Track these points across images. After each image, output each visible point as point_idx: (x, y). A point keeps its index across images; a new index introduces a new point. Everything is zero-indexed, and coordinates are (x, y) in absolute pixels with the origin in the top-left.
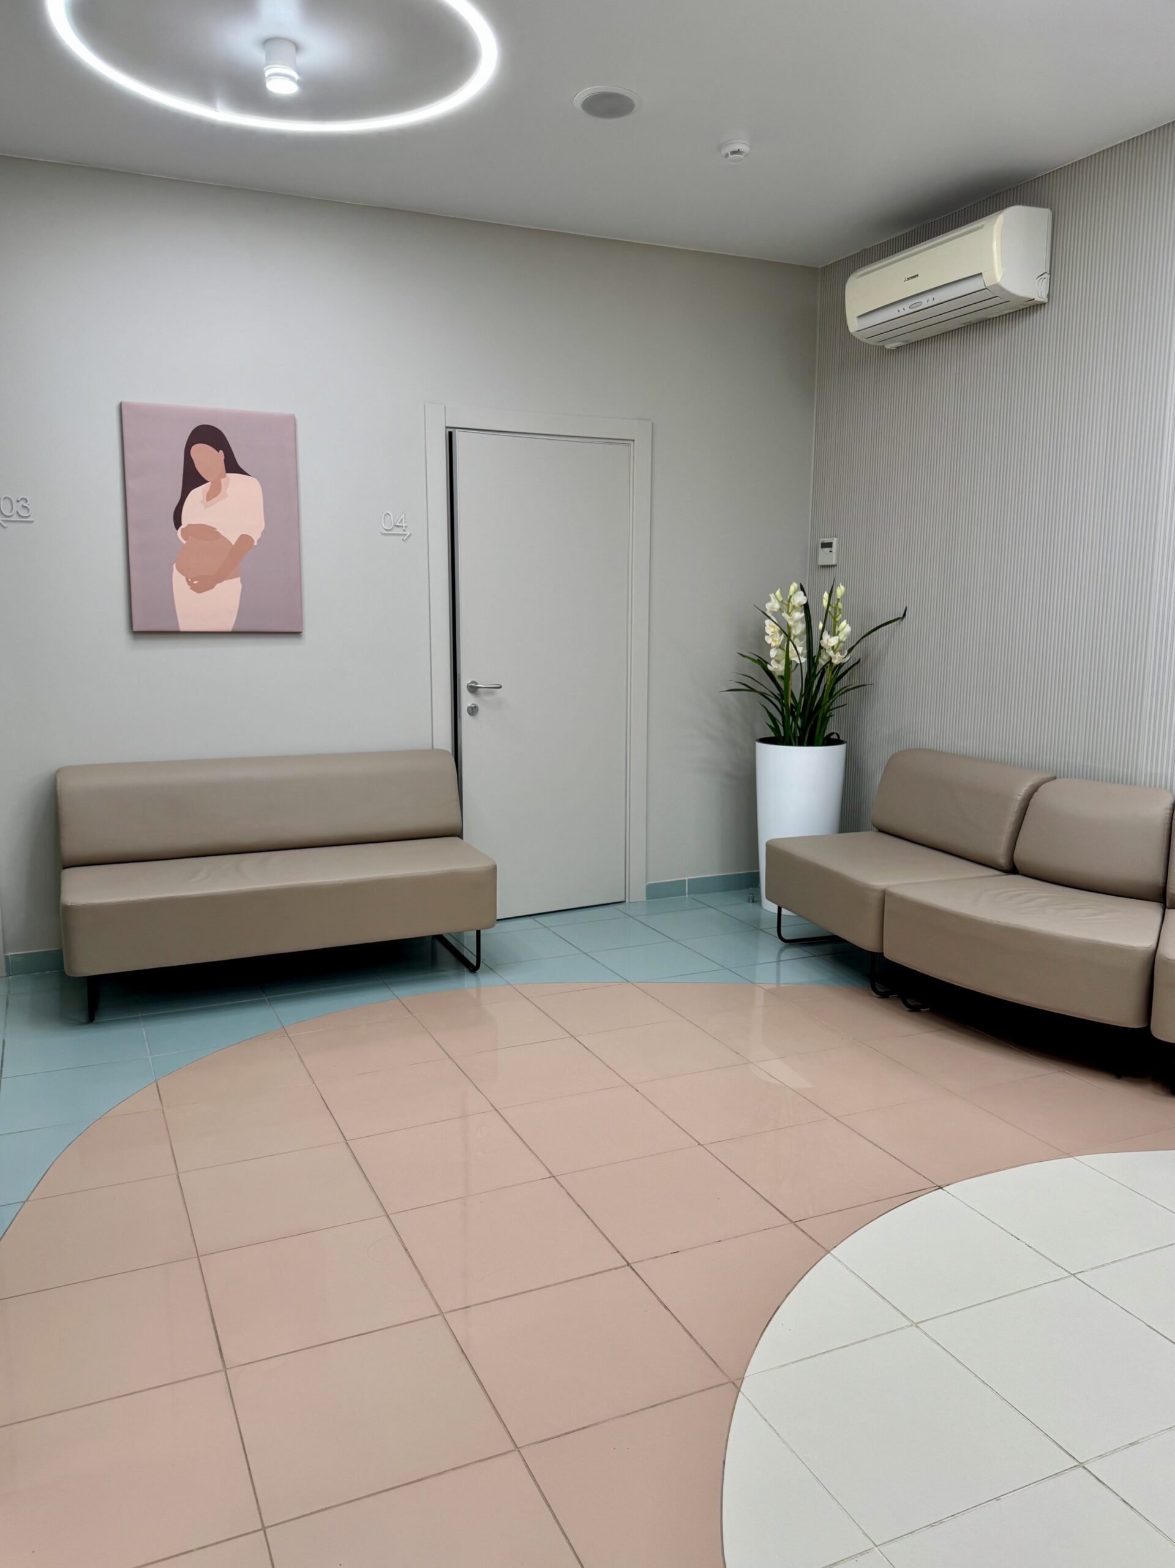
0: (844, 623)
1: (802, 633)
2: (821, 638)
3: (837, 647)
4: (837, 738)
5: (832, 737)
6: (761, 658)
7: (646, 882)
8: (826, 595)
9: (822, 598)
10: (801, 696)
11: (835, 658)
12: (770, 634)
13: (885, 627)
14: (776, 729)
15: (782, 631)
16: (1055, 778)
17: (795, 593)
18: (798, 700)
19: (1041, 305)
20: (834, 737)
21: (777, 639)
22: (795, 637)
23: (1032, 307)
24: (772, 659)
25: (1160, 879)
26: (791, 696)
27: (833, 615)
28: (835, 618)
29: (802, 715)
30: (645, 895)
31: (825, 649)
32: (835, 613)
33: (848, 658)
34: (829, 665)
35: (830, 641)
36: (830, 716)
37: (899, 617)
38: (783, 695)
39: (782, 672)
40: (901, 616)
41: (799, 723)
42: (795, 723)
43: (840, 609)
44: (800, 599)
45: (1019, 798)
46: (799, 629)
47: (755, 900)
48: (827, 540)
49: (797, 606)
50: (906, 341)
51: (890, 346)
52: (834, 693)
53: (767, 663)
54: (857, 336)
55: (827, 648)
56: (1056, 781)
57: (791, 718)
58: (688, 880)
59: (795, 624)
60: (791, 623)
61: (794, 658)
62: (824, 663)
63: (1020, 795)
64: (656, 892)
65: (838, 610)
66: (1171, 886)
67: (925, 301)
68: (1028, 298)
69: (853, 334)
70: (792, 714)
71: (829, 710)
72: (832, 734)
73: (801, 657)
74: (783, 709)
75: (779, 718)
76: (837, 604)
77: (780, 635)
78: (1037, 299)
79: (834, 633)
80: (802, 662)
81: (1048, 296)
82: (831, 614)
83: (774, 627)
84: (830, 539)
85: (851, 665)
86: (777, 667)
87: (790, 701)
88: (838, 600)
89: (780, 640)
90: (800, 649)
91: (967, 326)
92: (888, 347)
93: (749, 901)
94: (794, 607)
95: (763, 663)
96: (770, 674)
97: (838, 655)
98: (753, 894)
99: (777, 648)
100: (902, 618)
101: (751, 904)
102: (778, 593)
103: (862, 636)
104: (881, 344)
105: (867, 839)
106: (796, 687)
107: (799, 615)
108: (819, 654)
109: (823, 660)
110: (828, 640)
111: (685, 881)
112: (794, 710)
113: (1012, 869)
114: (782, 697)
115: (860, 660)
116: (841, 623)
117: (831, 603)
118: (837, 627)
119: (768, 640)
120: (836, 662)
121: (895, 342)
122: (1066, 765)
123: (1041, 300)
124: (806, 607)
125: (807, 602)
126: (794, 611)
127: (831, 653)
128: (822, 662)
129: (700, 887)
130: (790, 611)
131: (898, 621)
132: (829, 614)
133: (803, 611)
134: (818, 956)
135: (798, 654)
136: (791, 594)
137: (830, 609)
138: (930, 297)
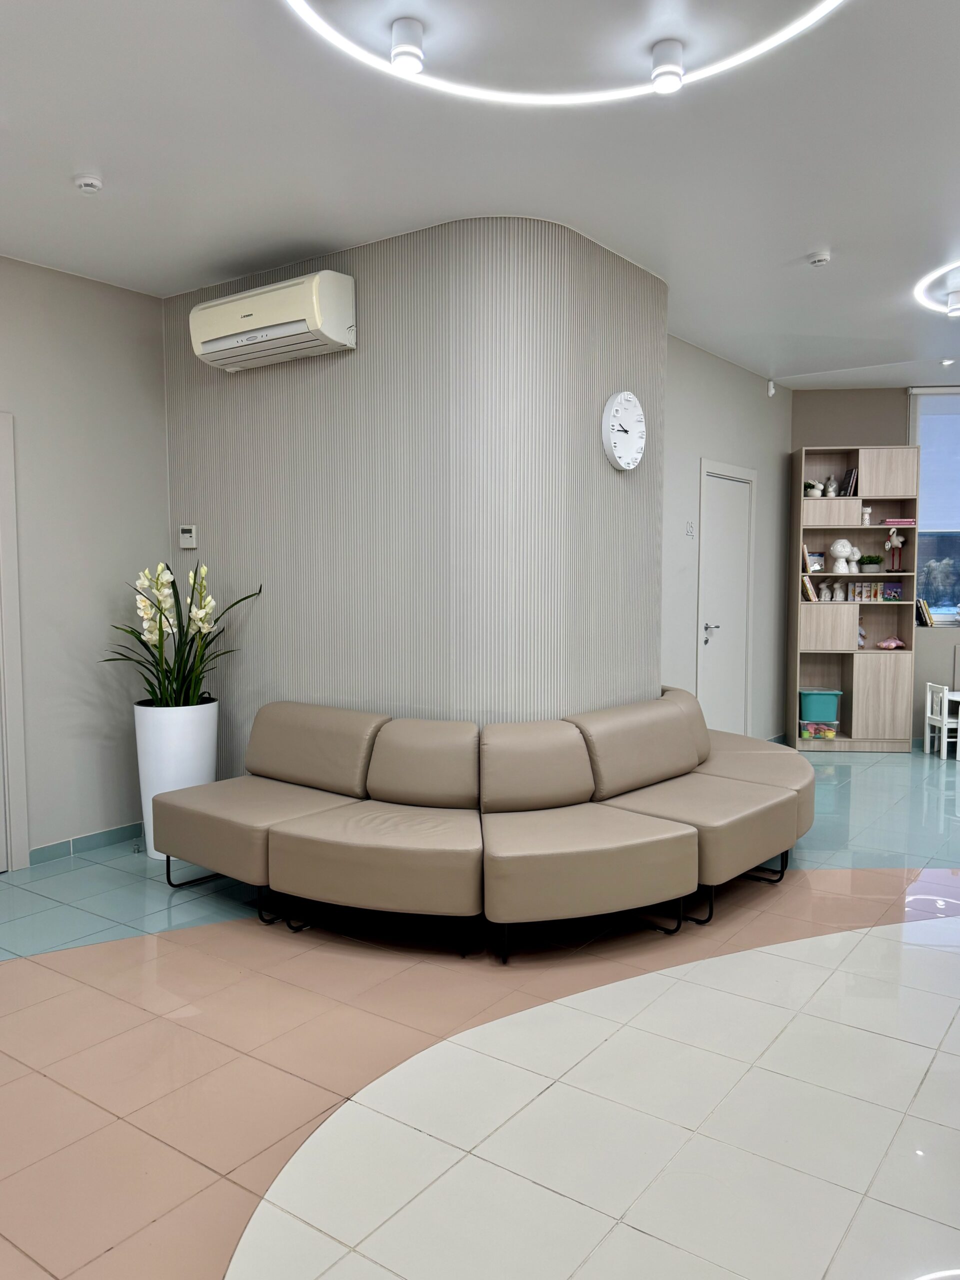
0: (209, 598)
1: (171, 607)
2: (190, 611)
3: (205, 618)
4: (208, 696)
5: (204, 696)
6: (133, 629)
7: (29, 849)
8: (192, 574)
9: (188, 577)
10: (175, 662)
11: (204, 628)
12: (142, 608)
13: (244, 601)
14: (153, 692)
15: (153, 605)
16: (391, 720)
17: (162, 571)
18: (172, 667)
19: (351, 350)
20: (206, 695)
21: (149, 612)
22: (165, 610)
23: (344, 352)
24: (146, 630)
25: (476, 792)
26: (165, 663)
27: (199, 591)
28: (201, 594)
29: (176, 680)
30: (28, 860)
31: (195, 621)
32: (201, 590)
33: (215, 628)
34: (198, 634)
35: (198, 613)
36: (203, 677)
37: (255, 592)
38: (157, 663)
39: (155, 641)
40: (258, 592)
41: (175, 686)
42: (170, 686)
43: (204, 586)
44: (167, 577)
45: (367, 737)
46: (168, 603)
47: (140, 850)
48: (186, 527)
49: (165, 583)
50: (243, 367)
51: (230, 370)
52: (205, 659)
53: (140, 634)
54: (202, 358)
55: (196, 620)
56: (393, 721)
57: (167, 682)
58: (73, 840)
59: (165, 599)
60: (160, 598)
61: (166, 629)
62: (193, 633)
63: (367, 735)
64: (39, 857)
65: (203, 588)
66: (484, 797)
67: (260, 336)
68: (342, 344)
69: (199, 357)
70: (168, 678)
71: (201, 673)
72: (204, 693)
73: (173, 628)
74: (158, 674)
75: (156, 682)
76: (202, 582)
77: (151, 609)
78: (348, 345)
79: (201, 607)
80: (174, 631)
81: (356, 343)
82: (197, 590)
83: (145, 602)
84: (189, 526)
85: (217, 633)
86: (150, 637)
87: (165, 666)
88: (203, 578)
89: (151, 613)
90: (171, 621)
91: (294, 360)
92: (228, 370)
93: (135, 852)
94: (162, 583)
95: (137, 634)
96: (144, 644)
97: (206, 625)
98: (138, 845)
99: (149, 620)
100: (259, 594)
101: (136, 855)
102: (147, 571)
103: (225, 610)
104: (223, 367)
105: (242, 784)
106: (170, 654)
107: (168, 591)
108: (189, 624)
109: (193, 630)
110: (196, 613)
111: (70, 841)
112: (169, 675)
113: (366, 796)
114: (158, 664)
115: (224, 629)
116: (206, 598)
117: (196, 581)
118: (203, 602)
119: (141, 613)
120: (204, 631)
121: (233, 367)
122: (398, 707)
123: (351, 346)
124: (173, 584)
125: (174, 580)
126: (162, 588)
127: (200, 624)
128: (192, 631)
129: (85, 845)
130: (159, 588)
131: (255, 596)
132: (195, 590)
133: (171, 587)
134: (207, 895)
135: (170, 627)
136: (159, 572)
137: (196, 586)
138: (264, 333)
